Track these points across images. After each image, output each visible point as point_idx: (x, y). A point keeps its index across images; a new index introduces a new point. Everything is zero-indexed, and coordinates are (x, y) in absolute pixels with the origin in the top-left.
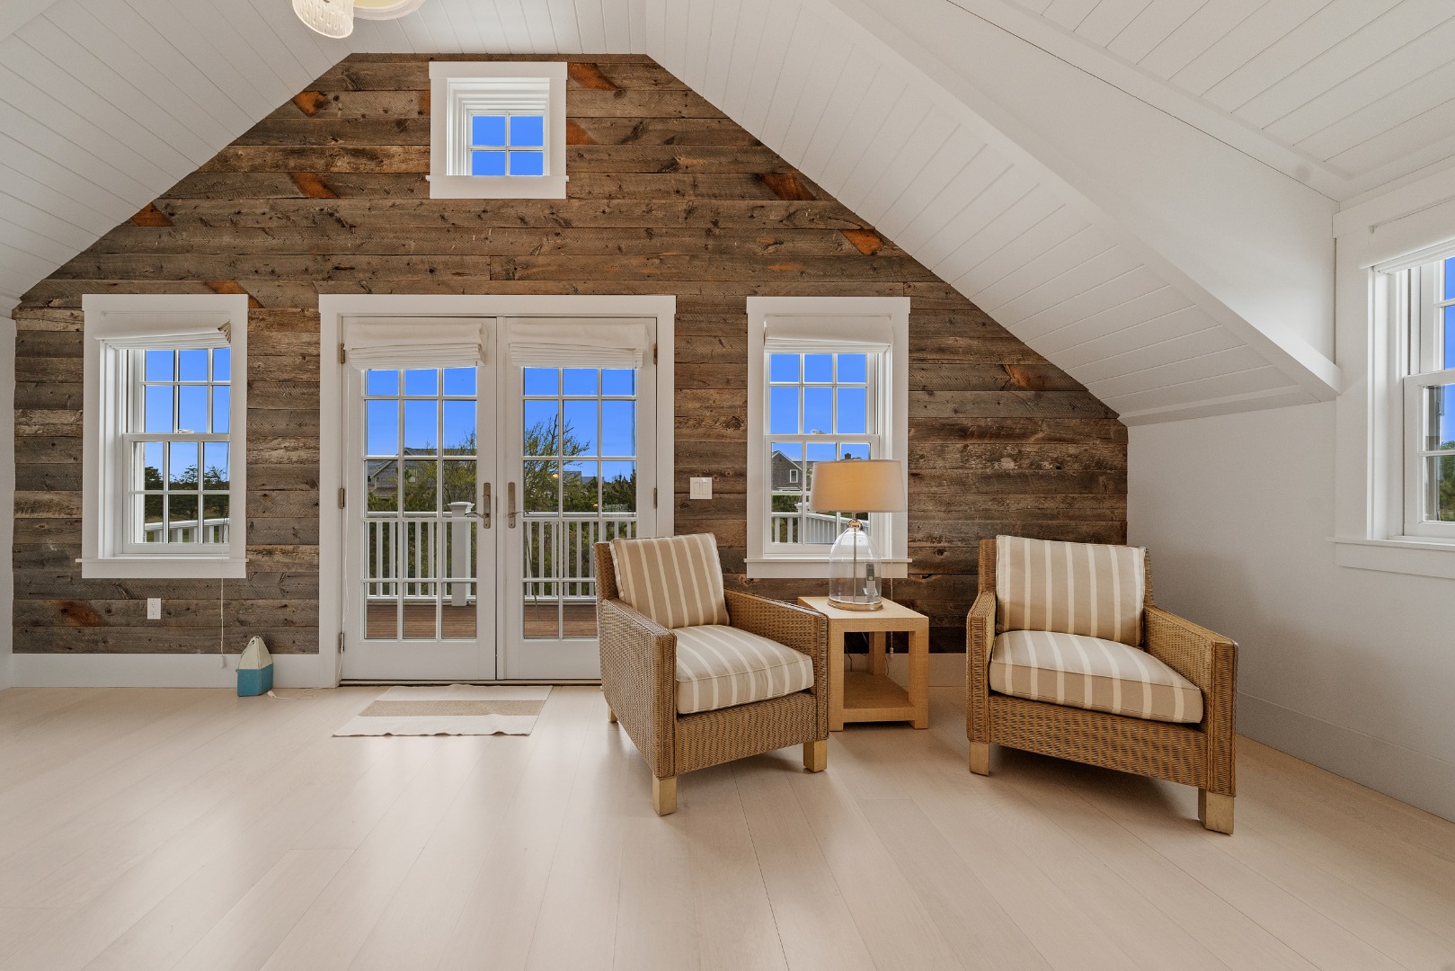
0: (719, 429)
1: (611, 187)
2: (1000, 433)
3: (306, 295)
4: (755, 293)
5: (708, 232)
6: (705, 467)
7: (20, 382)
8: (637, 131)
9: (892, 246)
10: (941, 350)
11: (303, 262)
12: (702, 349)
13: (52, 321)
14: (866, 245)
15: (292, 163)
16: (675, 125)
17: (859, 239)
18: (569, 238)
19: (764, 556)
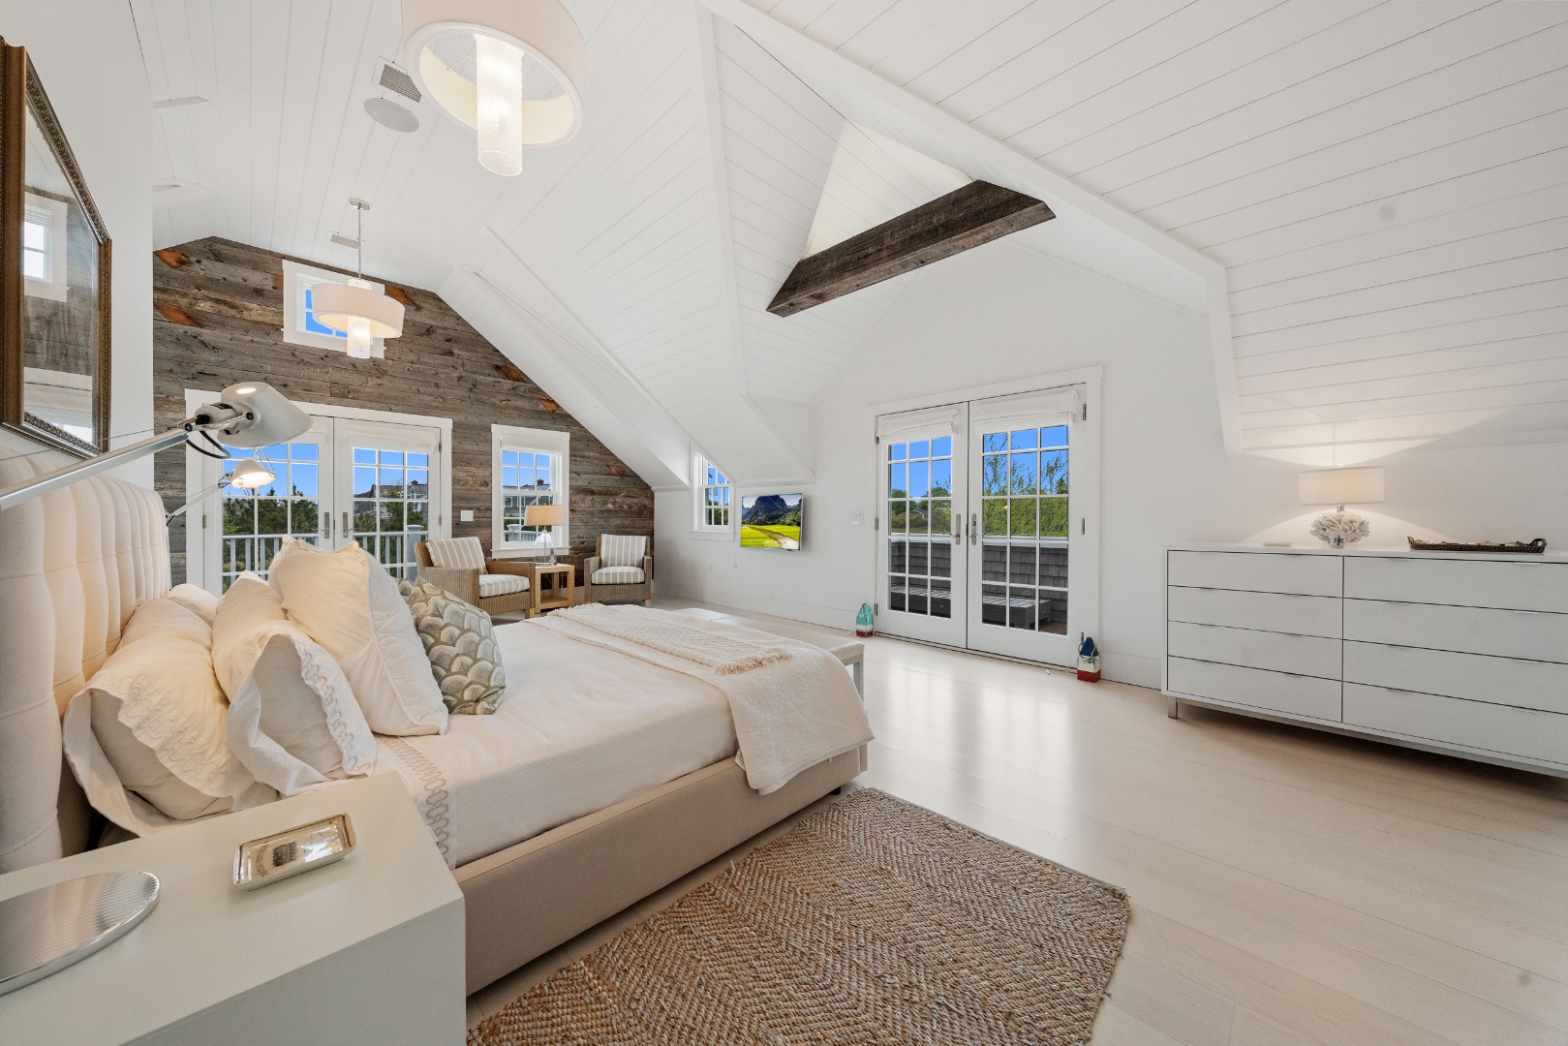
0: (476, 487)
1: (413, 357)
2: (607, 493)
3: (171, 387)
4: (496, 423)
5: (470, 389)
6: (470, 505)
8: (429, 331)
9: (562, 409)
10: (583, 457)
11: (167, 364)
12: (468, 447)
14: (552, 407)
16: (453, 333)
17: (547, 404)
18: (385, 381)
19: (501, 548)
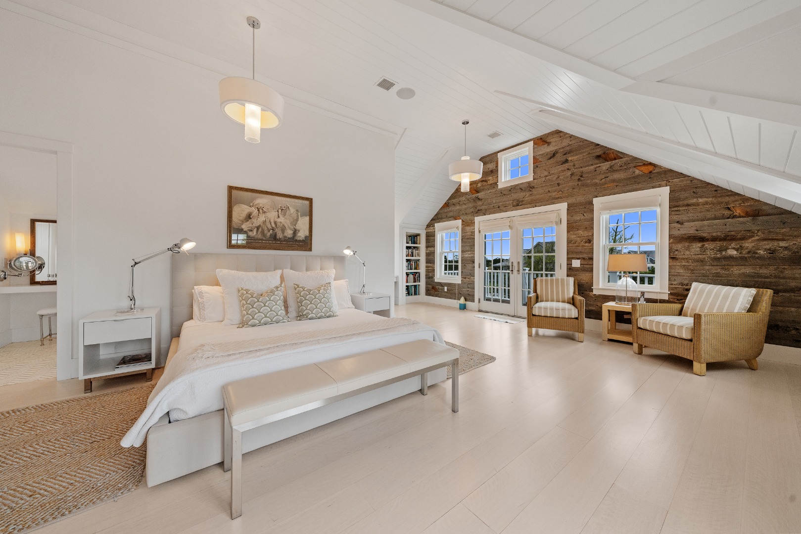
0: (582, 243)
1: (546, 173)
2: (728, 238)
3: (472, 217)
4: (597, 197)
5: (579, 179)
6: (578, 256)
7: (426, 242)
8: (554, 155)
9: (660, 167)
10: (688, 205)
11: (472, 210)
12: (577, 218)
14: (646, 170)
16: (568, 148)
17: (643, 168)
18: (534, 191)
19: (600, 287)
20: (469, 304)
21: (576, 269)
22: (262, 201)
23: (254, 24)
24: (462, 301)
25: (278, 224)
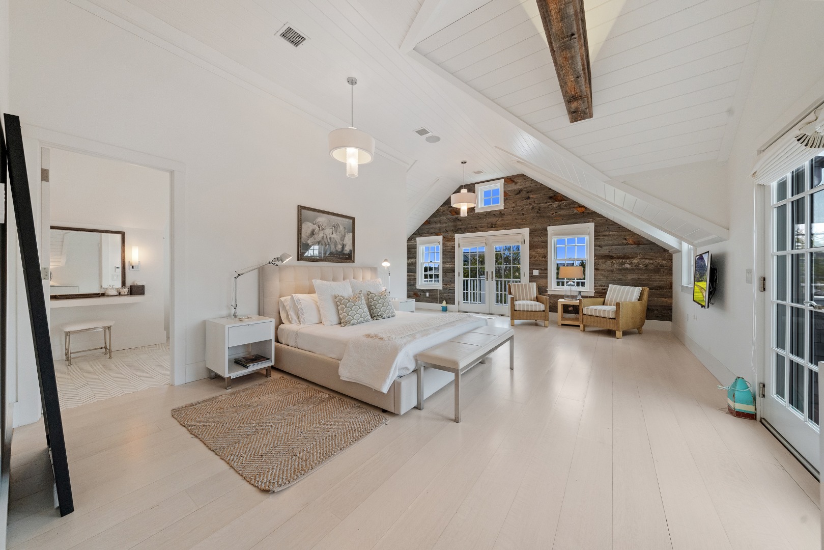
0: (540, 258)
1: (514, 205)
2: (625, 257)
3: (453, 234)
4: (550, 226)
5: (538, 212)
6: (537, 268)
7: (408, 254)
8: (520, 191)
9: (589, 209)
10: (605, 236)
11: (452, 228)
12: (536, 240)
13: (412, 243)
14: (581, 210)
15: (450, 209)
16: (529, 189)
17: (579, 209)
18: (505, 218)
19: (552, 289)
20: (449, 306)
21: (536, 277)
22: (322, 219)
23: (352, 82)
24: (444, 304)
25: (332, 240)
